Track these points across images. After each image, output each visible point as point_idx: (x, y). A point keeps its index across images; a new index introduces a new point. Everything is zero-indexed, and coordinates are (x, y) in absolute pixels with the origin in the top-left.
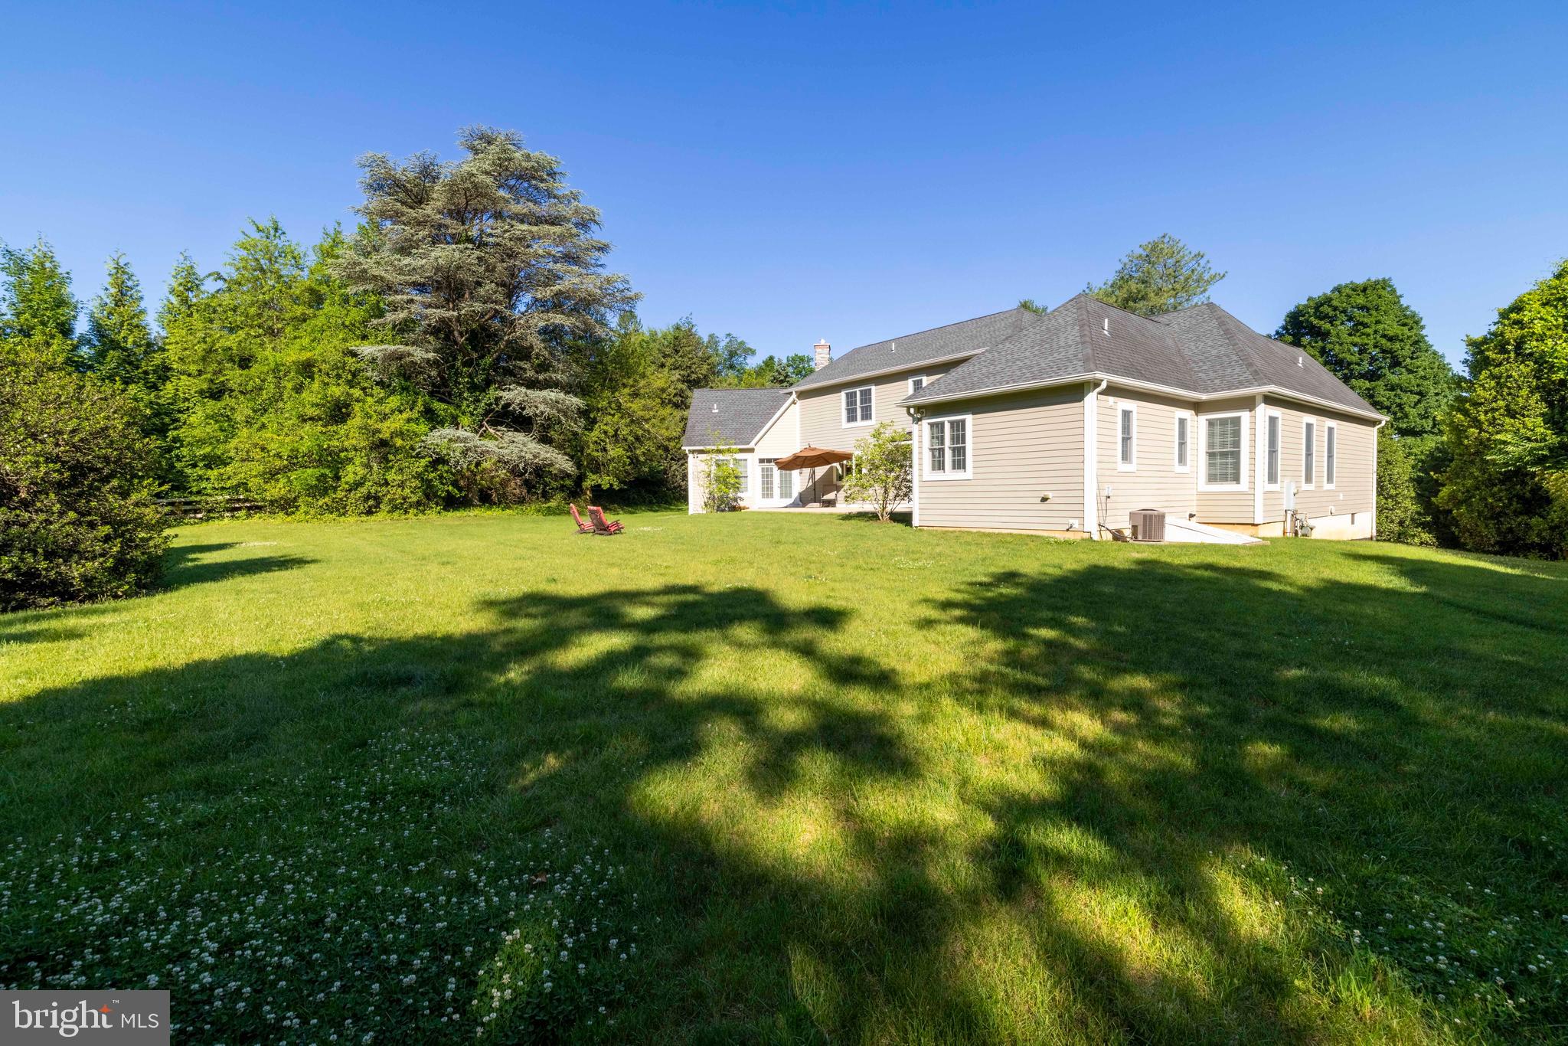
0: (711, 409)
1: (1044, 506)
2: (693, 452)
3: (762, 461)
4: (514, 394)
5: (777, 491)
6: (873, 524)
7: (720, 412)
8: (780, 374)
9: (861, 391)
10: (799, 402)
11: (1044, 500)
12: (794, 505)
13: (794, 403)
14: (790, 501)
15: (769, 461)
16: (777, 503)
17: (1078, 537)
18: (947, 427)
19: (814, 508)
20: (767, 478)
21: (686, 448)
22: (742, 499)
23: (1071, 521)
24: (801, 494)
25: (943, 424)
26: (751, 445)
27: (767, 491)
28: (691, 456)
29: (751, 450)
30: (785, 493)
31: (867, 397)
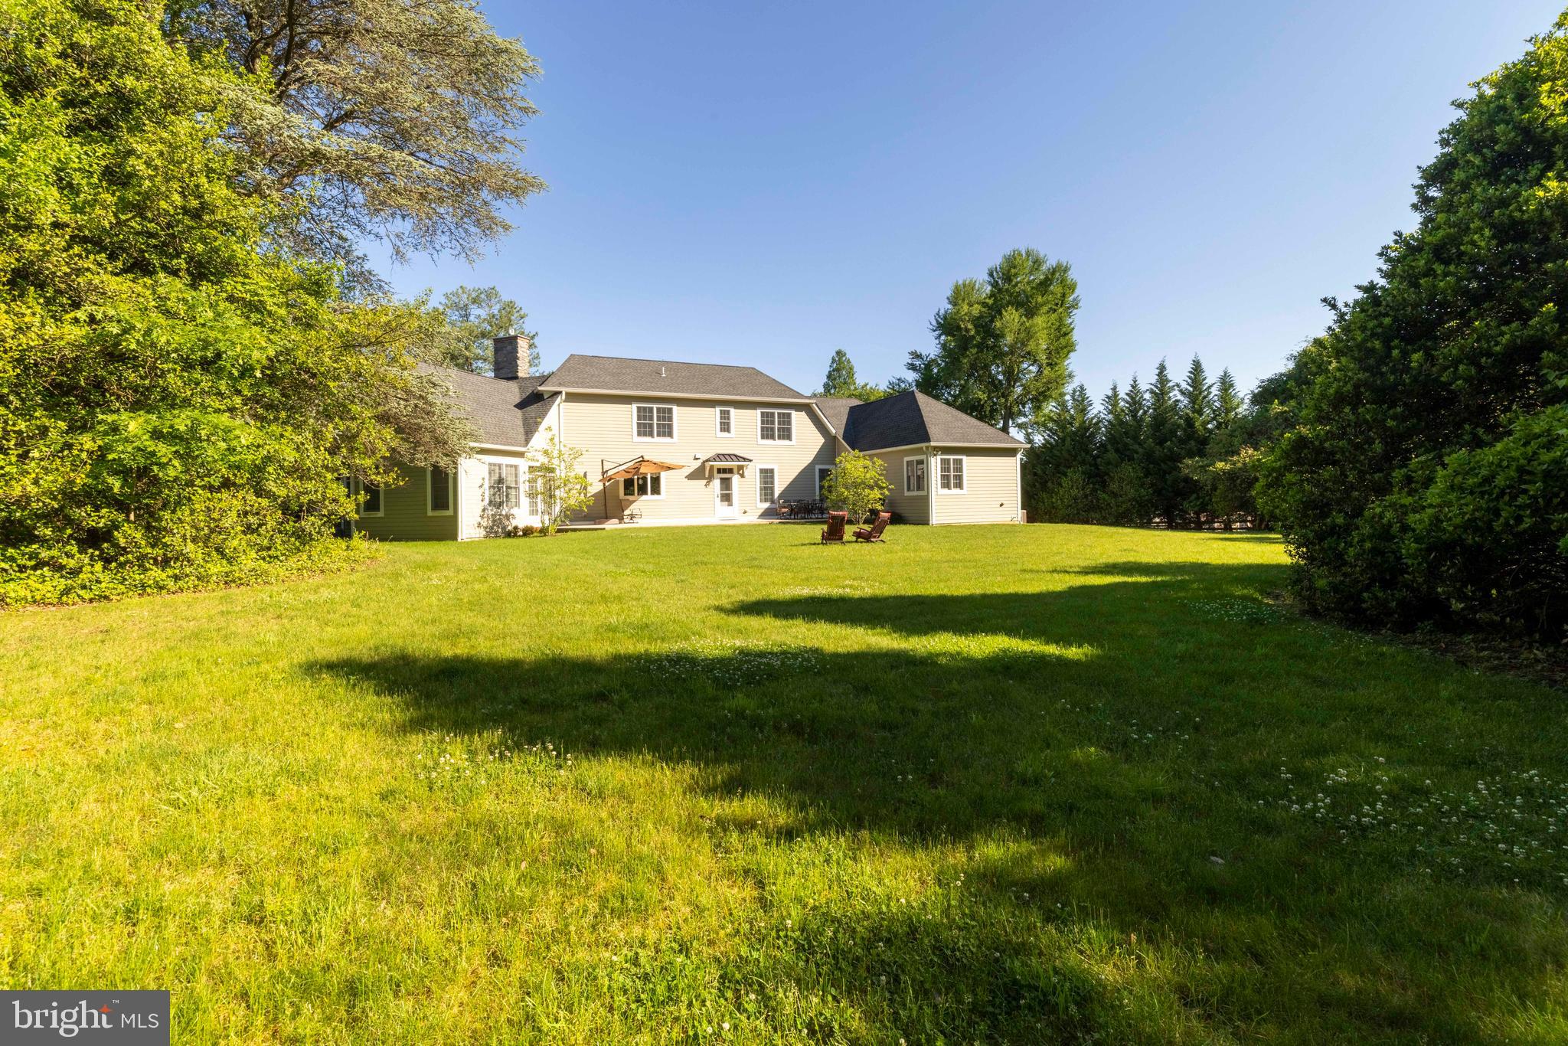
3: (530, 469)
5: (541, 506)
9: (659, 408)
10: (568, 404)
11: (1002, 505)
13: (558, 404)
16: (540, 521)
22: (514, 517)
26: (527, 448)
27: (532, 506)
28: (462, 455)
29: (526, 455)
31: (666, 416)
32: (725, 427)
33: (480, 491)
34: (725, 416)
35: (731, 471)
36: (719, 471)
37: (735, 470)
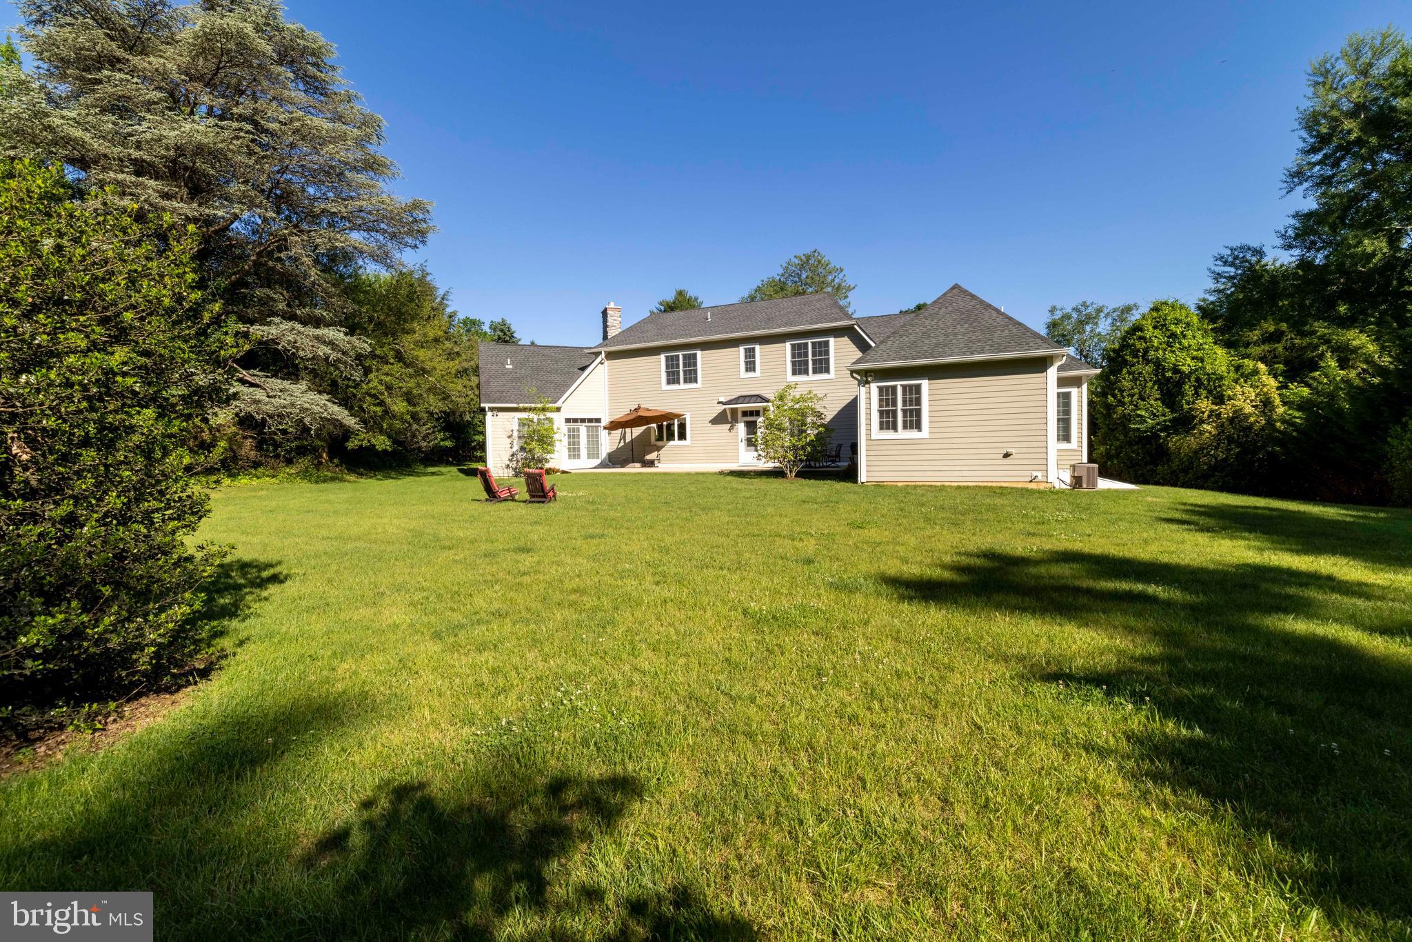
0: (503, 364)
1: (1006, 461)
2: (492, 409)
3: (568, 420)
4: (279, 331)
5: (584, 451)
6: (780, 480)
7: (515, 367)
8: (505, 334)
9: (683, 355)
10: (606, 363)
11: (1007, 455)
12: (602, 465)
13: (601, 363)
14: (598, 462)
15: (575, 420)
16: (585, 464)
17: (1042, 487)
18: (900, 391)
19: (635, 468)
20: (573, 437)
21: (486, 406)
22: (547, 461)
23: (1035, 474)
24: (610, 455)
25: (894, 388)
26: (559, 404)
27: (574, 452)
28: (489, 414)
29: (558, 410)
30: (593, 452)
31: (691, 361)
32: (750, 367)
33: (509, 441)
34: (750, 354)
35: (757, 413)
36: (745, 414)
37: (761, 413)
